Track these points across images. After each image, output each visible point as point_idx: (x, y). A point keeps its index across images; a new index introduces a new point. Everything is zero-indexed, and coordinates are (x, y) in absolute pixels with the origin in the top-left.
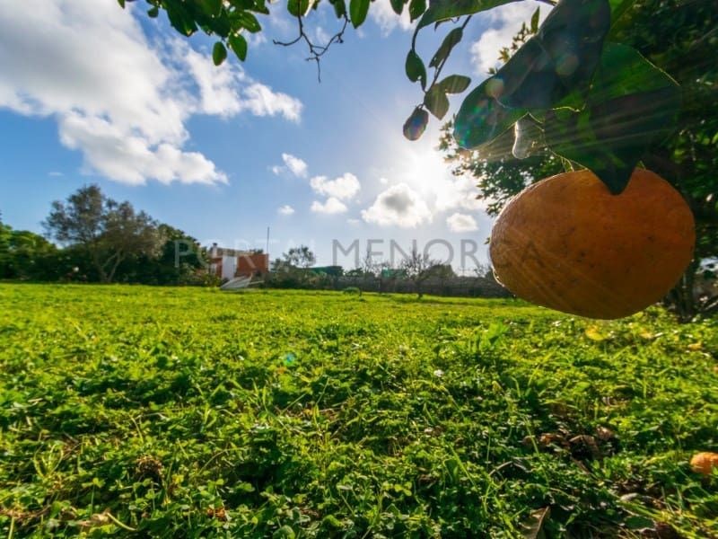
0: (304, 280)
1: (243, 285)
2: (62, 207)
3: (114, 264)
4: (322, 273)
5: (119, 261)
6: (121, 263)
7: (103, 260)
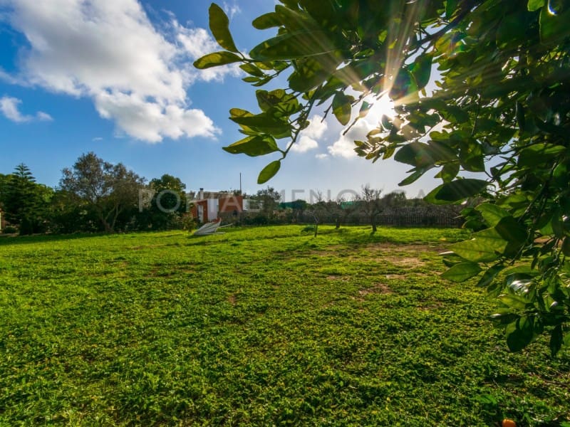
0: (273, 216)
1: (213, 230)
2: (71, 173)
3: (114, 216)
4: (288, 208)
5: (117, 214)
6: (119, 215)
7: (105, 213)
